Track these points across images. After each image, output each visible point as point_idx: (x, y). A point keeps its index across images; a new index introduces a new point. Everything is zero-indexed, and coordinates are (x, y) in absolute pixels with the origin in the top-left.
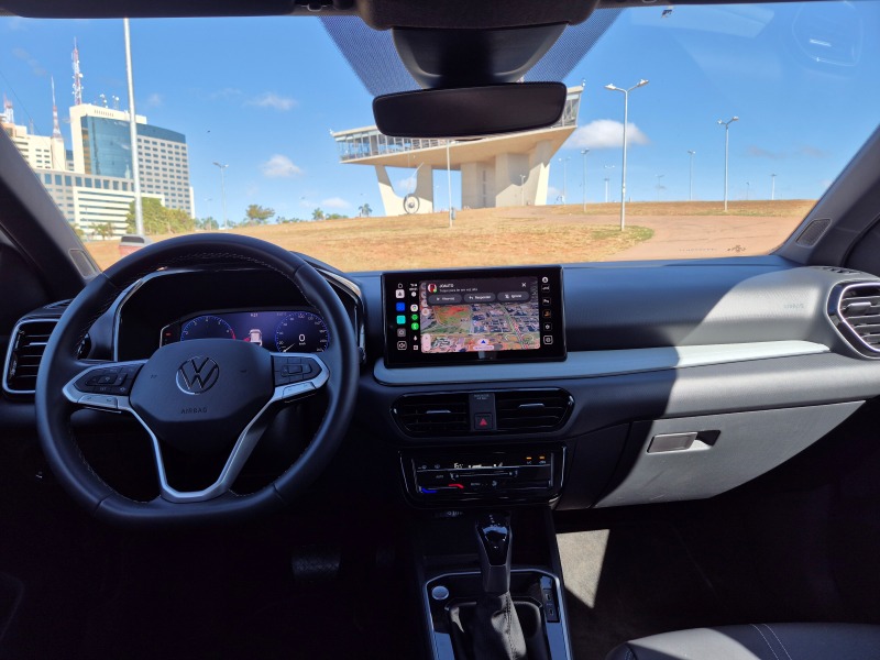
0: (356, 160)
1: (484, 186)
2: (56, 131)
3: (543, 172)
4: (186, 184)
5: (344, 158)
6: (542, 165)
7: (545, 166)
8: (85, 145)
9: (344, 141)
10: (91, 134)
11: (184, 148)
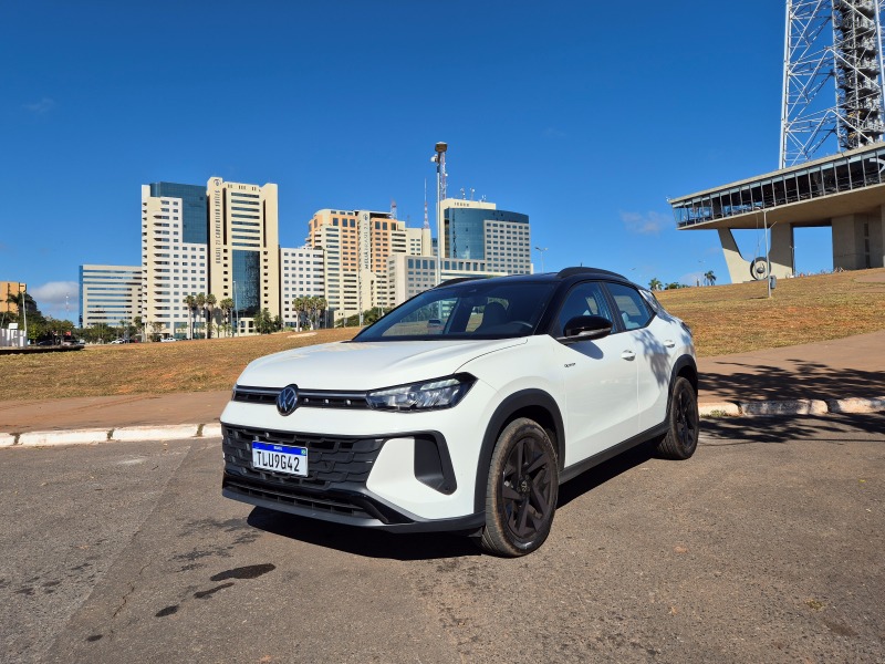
0: (696, 225)
2: (426, 223)
4: (527, 261)
5: (682, 224)
8: (447, 233)
9: (682, 207)
10: (451, 223)
11: (527, 228)
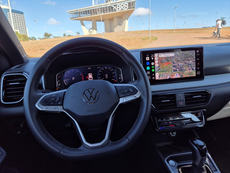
0: (75, 19)
1: (111, 26)
3: (127, 22)
4: (25, 27)
5: (71, 18)
6: (126, 20)
7: (127, 20)
9: (71, 13)
11: (23, 16)
